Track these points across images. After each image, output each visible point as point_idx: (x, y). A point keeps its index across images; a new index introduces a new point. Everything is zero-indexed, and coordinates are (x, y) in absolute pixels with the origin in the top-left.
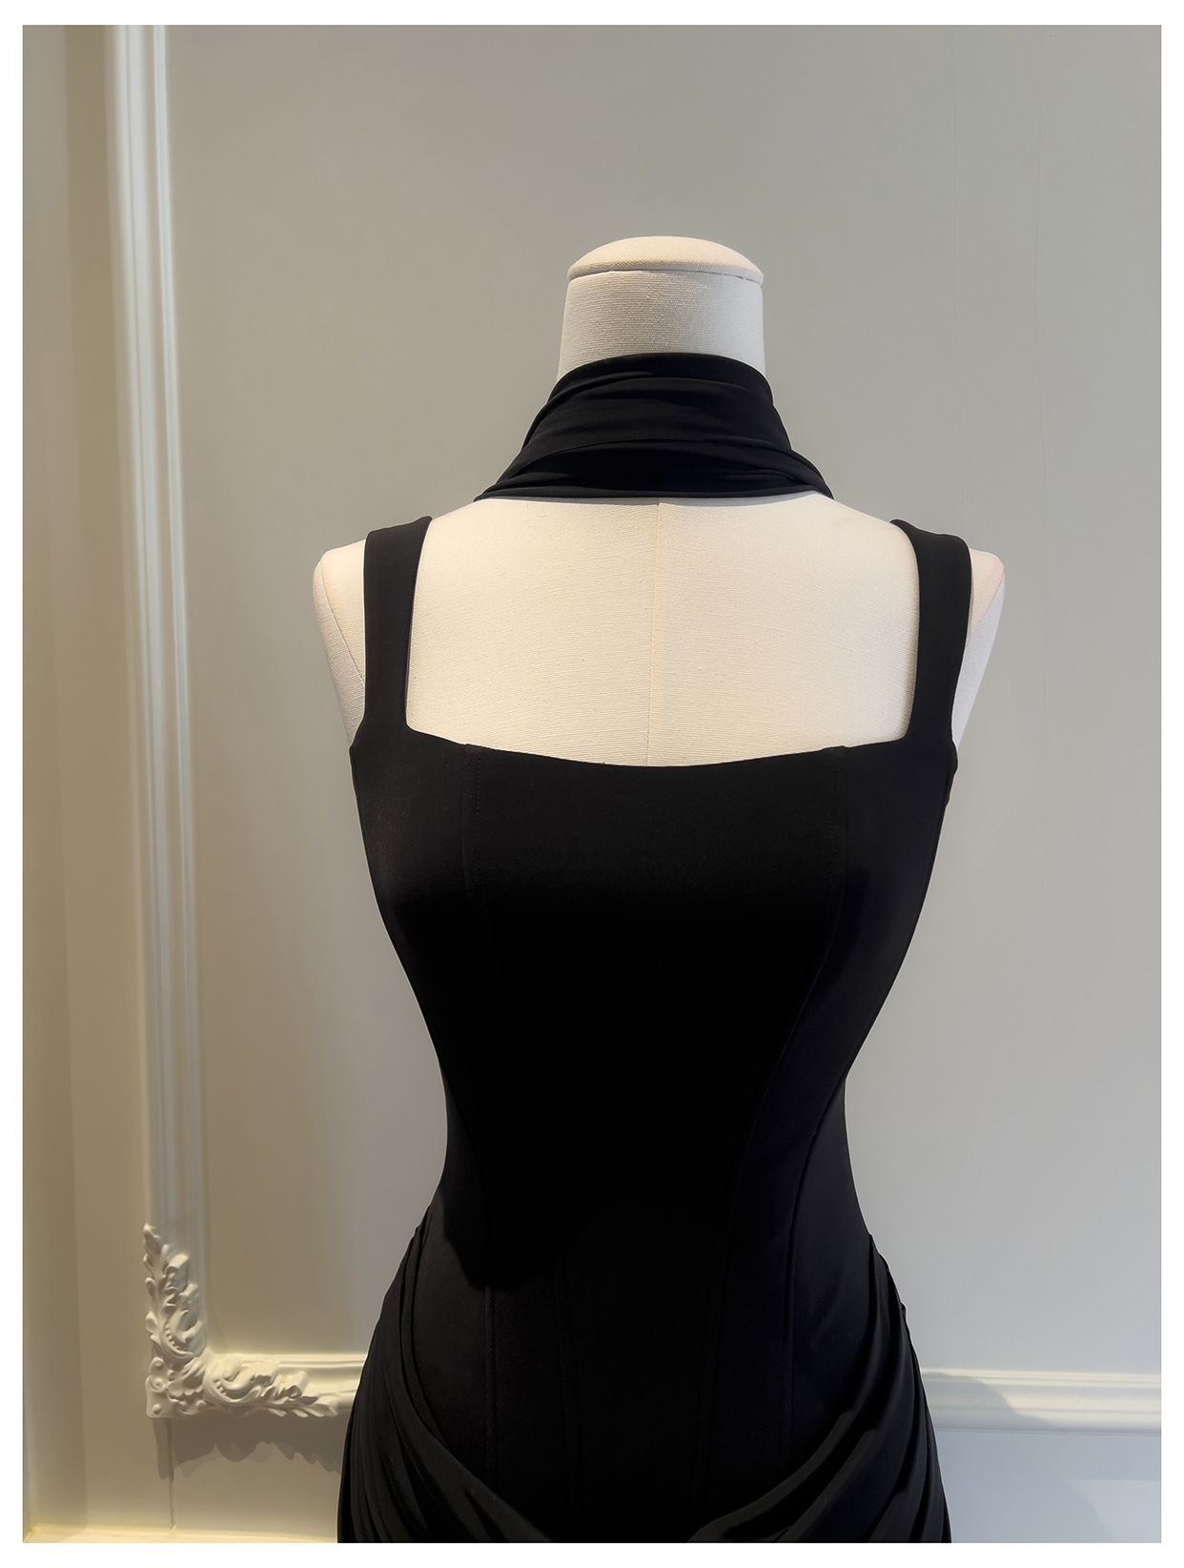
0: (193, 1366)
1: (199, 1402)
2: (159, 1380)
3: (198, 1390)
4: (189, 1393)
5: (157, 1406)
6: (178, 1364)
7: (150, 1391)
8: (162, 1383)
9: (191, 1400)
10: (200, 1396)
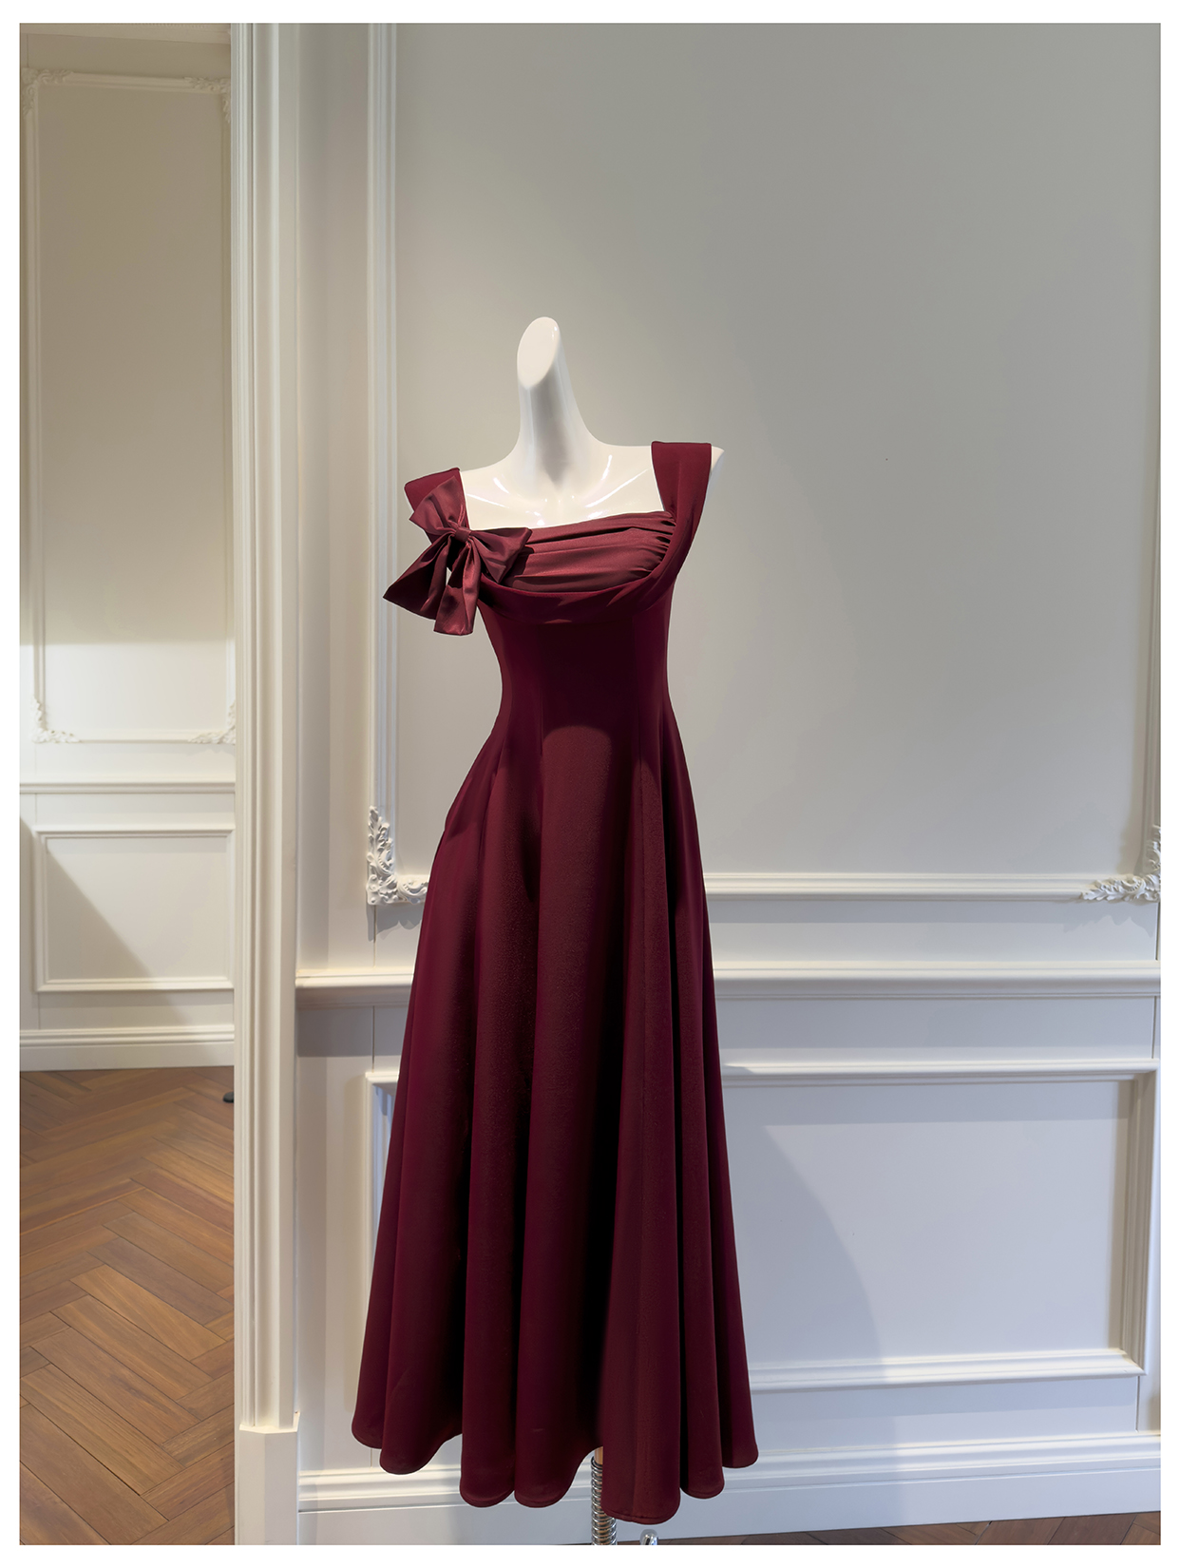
0: (391, 879)
1: (395, 897)
2: (374, 886)
3: (395, 890)
4: (390, 891)
5: (373, 899)
6: (385, 877)
7: (369, 892)
8: (376, 887)
9: (390, 895)
10: (395, 893)
